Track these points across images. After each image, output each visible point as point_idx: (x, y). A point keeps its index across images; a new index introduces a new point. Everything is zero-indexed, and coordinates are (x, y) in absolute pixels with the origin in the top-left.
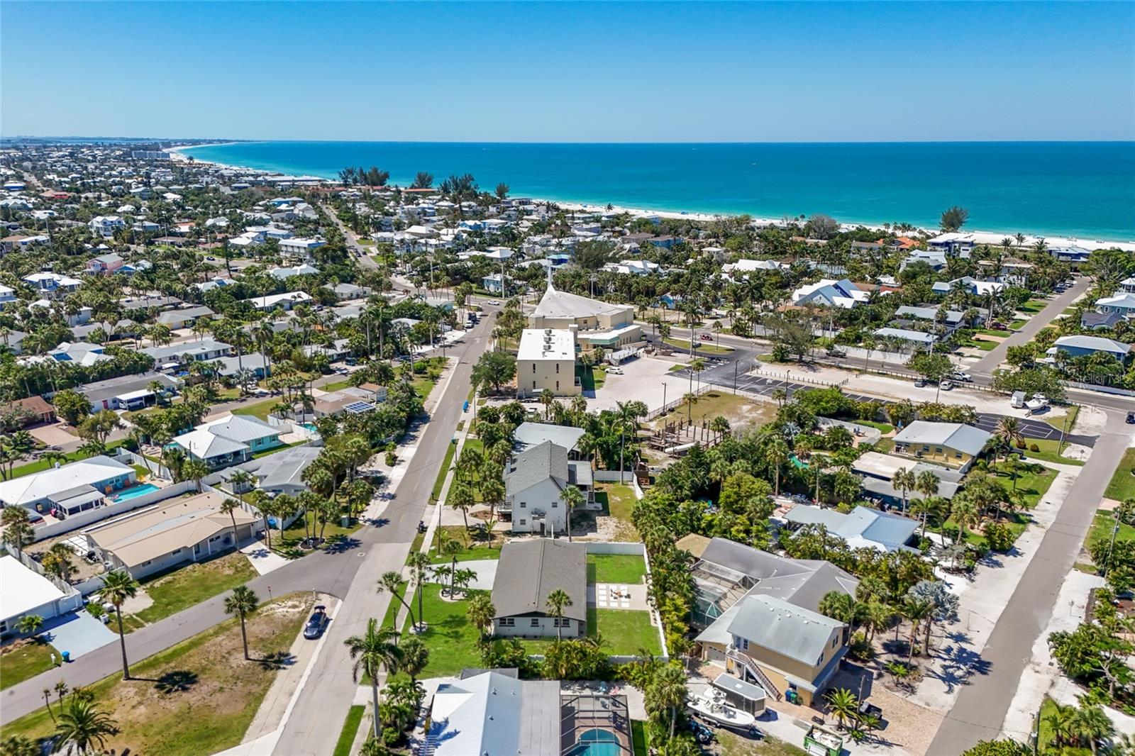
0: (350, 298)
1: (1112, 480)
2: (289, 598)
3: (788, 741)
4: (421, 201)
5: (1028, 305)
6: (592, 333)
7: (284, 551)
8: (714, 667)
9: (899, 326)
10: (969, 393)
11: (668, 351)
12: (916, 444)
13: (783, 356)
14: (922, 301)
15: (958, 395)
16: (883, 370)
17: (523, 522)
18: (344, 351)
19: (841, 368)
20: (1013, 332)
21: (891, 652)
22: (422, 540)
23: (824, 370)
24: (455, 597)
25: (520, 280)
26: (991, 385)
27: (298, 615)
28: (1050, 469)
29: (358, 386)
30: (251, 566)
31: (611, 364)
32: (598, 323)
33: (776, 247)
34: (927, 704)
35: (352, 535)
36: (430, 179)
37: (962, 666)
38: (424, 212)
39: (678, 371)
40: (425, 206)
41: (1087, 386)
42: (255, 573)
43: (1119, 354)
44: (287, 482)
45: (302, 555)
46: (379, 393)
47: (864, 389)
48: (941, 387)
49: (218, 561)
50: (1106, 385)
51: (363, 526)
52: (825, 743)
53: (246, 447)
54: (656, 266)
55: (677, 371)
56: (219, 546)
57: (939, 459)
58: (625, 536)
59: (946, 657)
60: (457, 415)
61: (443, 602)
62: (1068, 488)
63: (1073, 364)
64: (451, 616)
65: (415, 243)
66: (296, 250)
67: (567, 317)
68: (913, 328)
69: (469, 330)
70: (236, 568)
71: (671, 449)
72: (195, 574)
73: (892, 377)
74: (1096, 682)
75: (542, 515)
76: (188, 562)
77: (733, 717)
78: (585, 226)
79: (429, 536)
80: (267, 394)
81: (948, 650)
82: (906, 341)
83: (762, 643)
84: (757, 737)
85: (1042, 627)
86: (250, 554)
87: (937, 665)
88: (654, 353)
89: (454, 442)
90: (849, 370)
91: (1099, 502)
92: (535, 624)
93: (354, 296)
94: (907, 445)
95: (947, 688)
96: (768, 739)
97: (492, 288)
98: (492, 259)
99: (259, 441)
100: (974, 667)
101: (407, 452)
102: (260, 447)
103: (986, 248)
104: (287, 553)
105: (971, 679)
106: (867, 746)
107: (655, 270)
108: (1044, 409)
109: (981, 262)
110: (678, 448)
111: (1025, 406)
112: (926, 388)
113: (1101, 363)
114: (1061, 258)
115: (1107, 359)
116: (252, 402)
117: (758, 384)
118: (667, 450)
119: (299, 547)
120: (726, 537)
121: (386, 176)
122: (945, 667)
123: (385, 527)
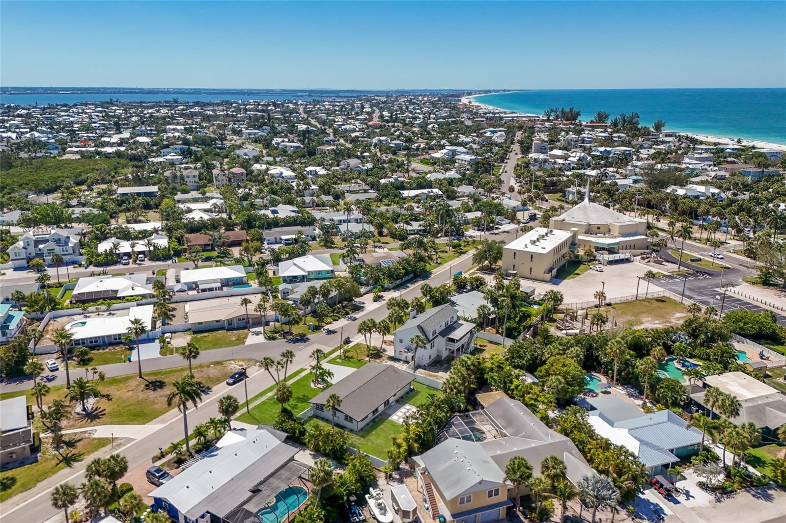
2: (243, 360)
4: (586, 132)
11: (664, 261)
13: (766, 280)
17: (401, 353)
18: (420, 228)
22: (341, 348)
24: (318, 385)
30: (246, 338)
31: (599, 263)
32: (610, 230)
35: (310, 336)
36: (607, 117)
40: (586, 136)
42: (244, 343)
45: (275, 339)
51: (321, 332)
53: (306, 274)
56: (242, 324)
64: (304, 395)
70: (239, 337)
71: (565, 331)
72: (218, 336)
76: (223, 328)
78: (699, 156)
86: (252, 332)
88: (648, 260)
97: (571, 197)
99: (319, 272)
101: (392, 295)
104: (269, 336)
110: (570, 331)
119: (278, 335)
121: (578, 114)
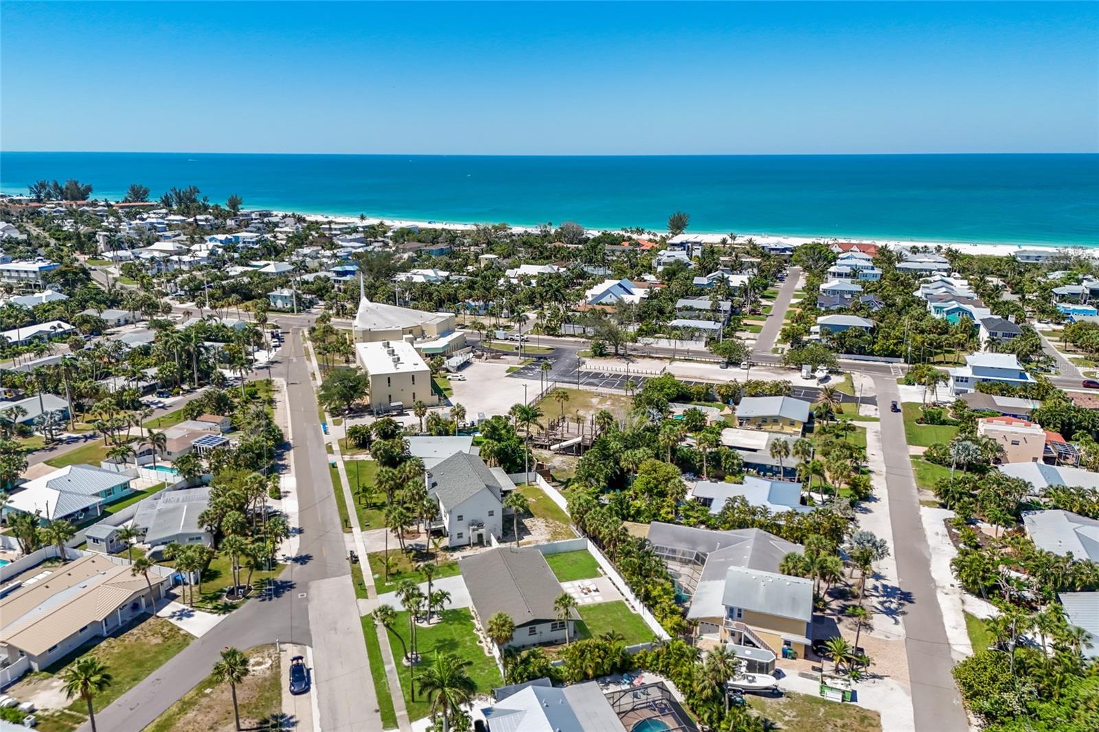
0: (118, 325)
1: (906, 430)
3: (805, 693)
4: (145, 216)
5: (766, 293)
6: (421, 342)
7: (210, 606)
8: (708, 640)
9: (687, 317)
10: (764, 370)
11: (497, 355)
12: (755, 418)
13: (601, 352)
14: (687, 294)
15: (758, 372)
16: (689, 357)
17: (460, 535)
18: (154, 382)
19: (652, 358)
20: (767, 316)
21: (836, 598)
22: (360, 570)
23: (639, 360)
24: (432, 621)
25: (309, 294)
26: (779, 361)
27: (268, 672)
28: (859, 427)
29: (194, 419)
30: (180, 629)
31: (448, 371)
32: (423, 332)
33: (541, 253)
34: (887, 637)
35: (280, 577)
36: (146, 192)
37: (893, 600)
38: (153, 227)
39: (515, 373)
40: (154, 220)
41: (846, 356)
42: (188, 638)
43: (867, 328)
44: (180, 531)
45: (234, 607)
46: (222, 423)
47: (683, 374)
48: (742, 367)
49: (135, 631)
50: (860, 354)
51: (284, 566)
52: (839, 686)
53: (100, 499)
54: (446, 274)
55: (513, 373)
56: (127, 614)
57: (776, 428)
58: (560, 533)
59: (877, 594)
60: (319, 438)
61: (422, 629)
62: (879, 440)
63: (834, 339)
64: (439, 641)
65: (167, 261)
66: (23, 275)
67: (393, 328)
68: (698, 317)
69: (278, 349)
70: (163, 635)
71: (557, 446)
72: (116, 651)
73: (697, 361)
74: (994, 594)
75: (480, 525)
76: (97, 639)
77: (753, 681)
78: (348, 237)
79: (364, 564)
80: (78, 439)
81: (876, 588)
82: (698, 329)
83: (757, 609)
84: (780, 695)
85: (928, 557)
86: (172, 617)
87: (874, 601)
88: (484, 358)
89: (334, 466)
90: (661, 359)
91: (907, 450)
92: (532, 632)
93: (122, 322)
94: (748, 419)
95: (893, 621)
96: (789, 695)
97: (280, 304)
98: (267, 274)
99: (109, 492)
100: (901, 599)
101: (287, 481)
102: (112, 498)
103: (711, 247)
104: (215, 608)
105: (904, 609)
106: (865, 683)
107: (447, 278)
108: (826, 379)
109: (722, 258)
110: (564, 444)
111: (813, 377)
112: (729, 369)
113: (856, 337)
114: (772, 252)
115: (860, 333)
116: (63, 450)
117: (591, 377)
118: (552, 448)
119: (225, 599)
120: (657, 520)
121: (89, 189)
122: (882, 603)
123: (310, 563)
